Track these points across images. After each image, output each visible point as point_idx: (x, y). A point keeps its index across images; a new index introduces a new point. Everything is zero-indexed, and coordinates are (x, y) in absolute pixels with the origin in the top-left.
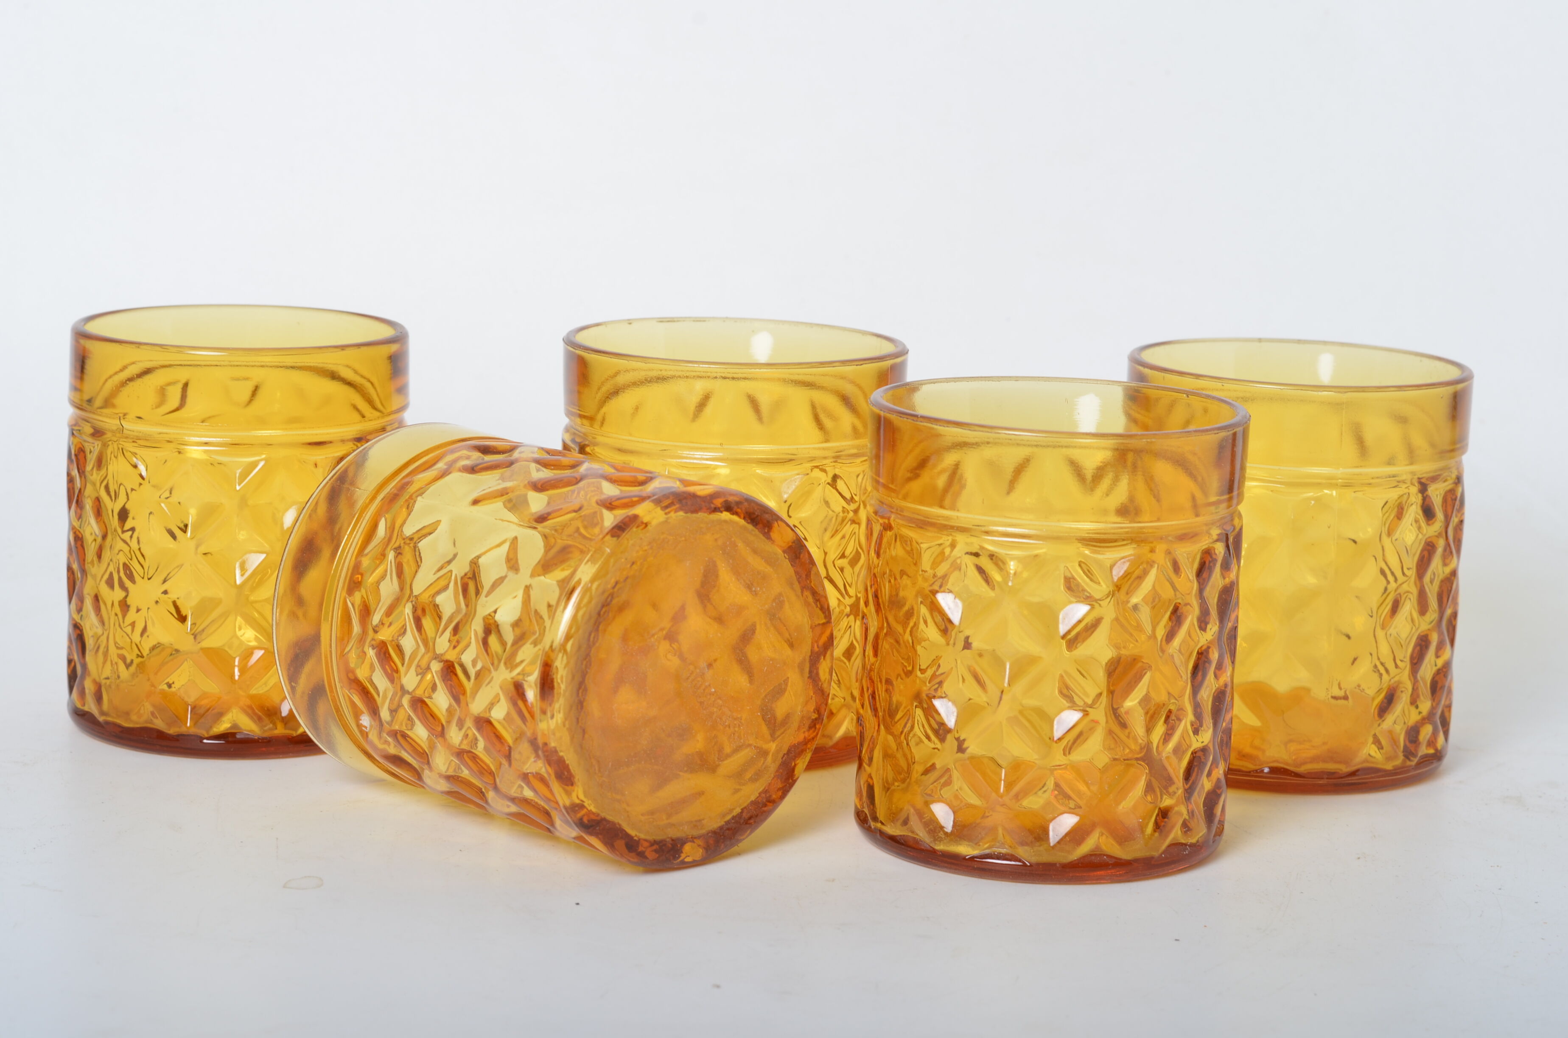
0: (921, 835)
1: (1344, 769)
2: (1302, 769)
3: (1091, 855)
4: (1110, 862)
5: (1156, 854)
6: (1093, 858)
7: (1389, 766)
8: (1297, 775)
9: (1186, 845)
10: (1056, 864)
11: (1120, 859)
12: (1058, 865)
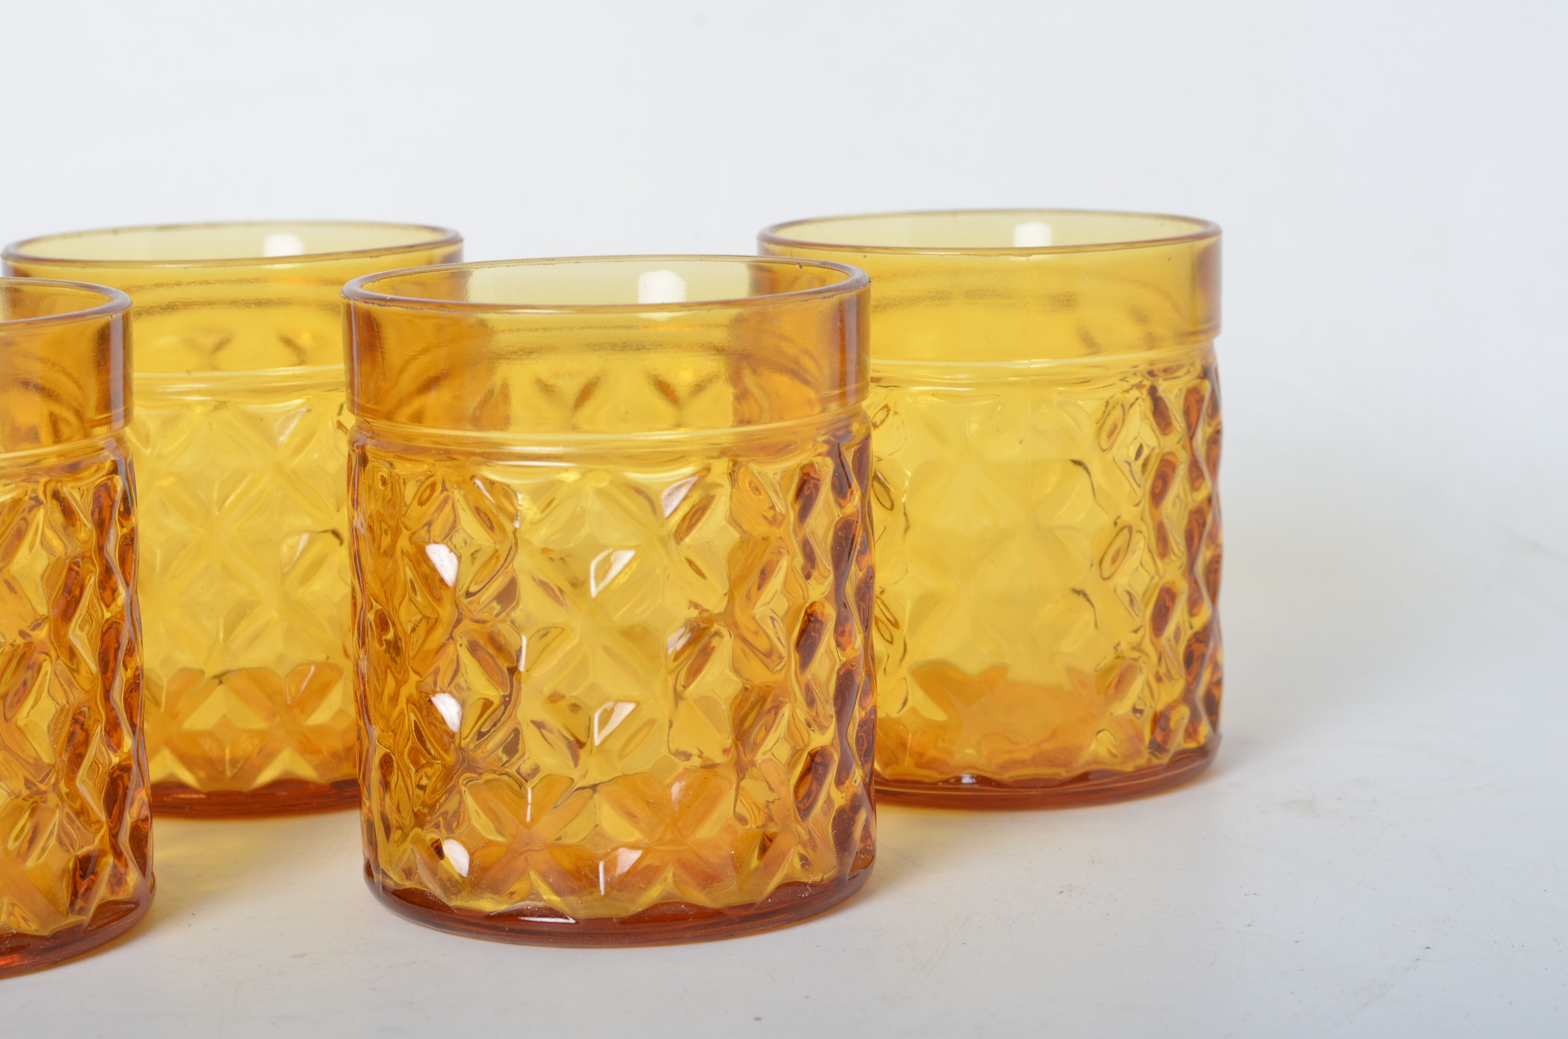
0: (431, 887)
1: (1063, 774)
2: (1006, 776)
3: (662, 904)
4: (691, 913)
5: (759, 899)
6: (666, 908)
7: (1129, 768)
8: (999, 784)
9: (805, 884)
10: (612, 918)
11: (705, 908)
12: (615, 921)
